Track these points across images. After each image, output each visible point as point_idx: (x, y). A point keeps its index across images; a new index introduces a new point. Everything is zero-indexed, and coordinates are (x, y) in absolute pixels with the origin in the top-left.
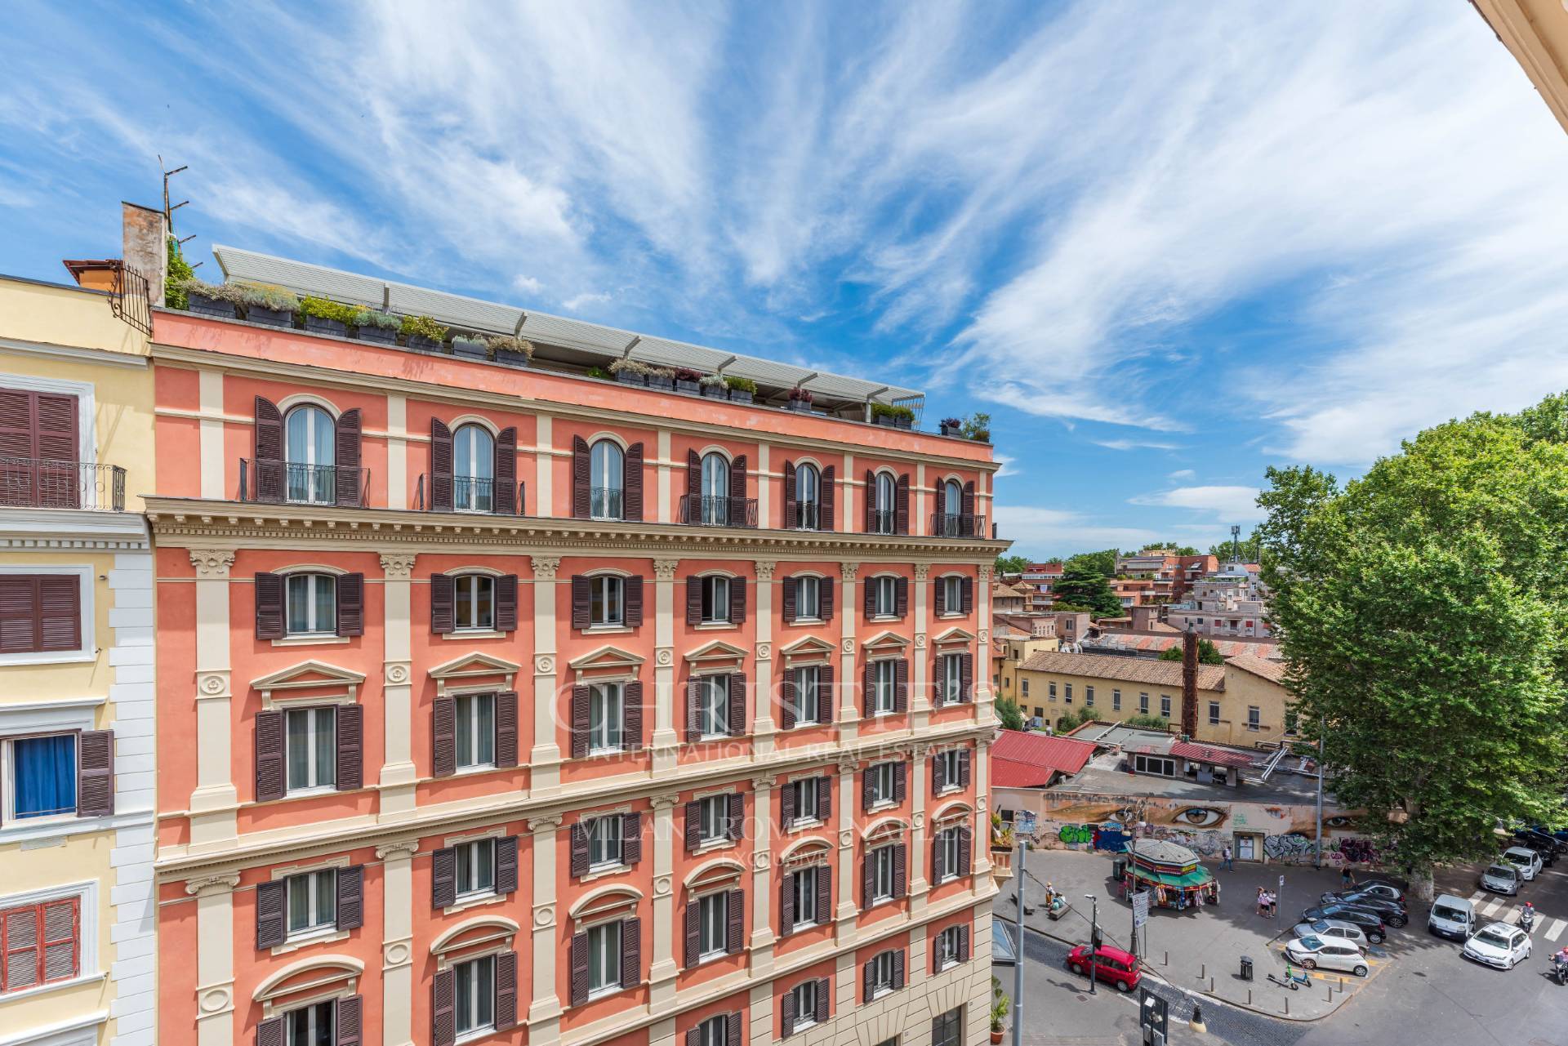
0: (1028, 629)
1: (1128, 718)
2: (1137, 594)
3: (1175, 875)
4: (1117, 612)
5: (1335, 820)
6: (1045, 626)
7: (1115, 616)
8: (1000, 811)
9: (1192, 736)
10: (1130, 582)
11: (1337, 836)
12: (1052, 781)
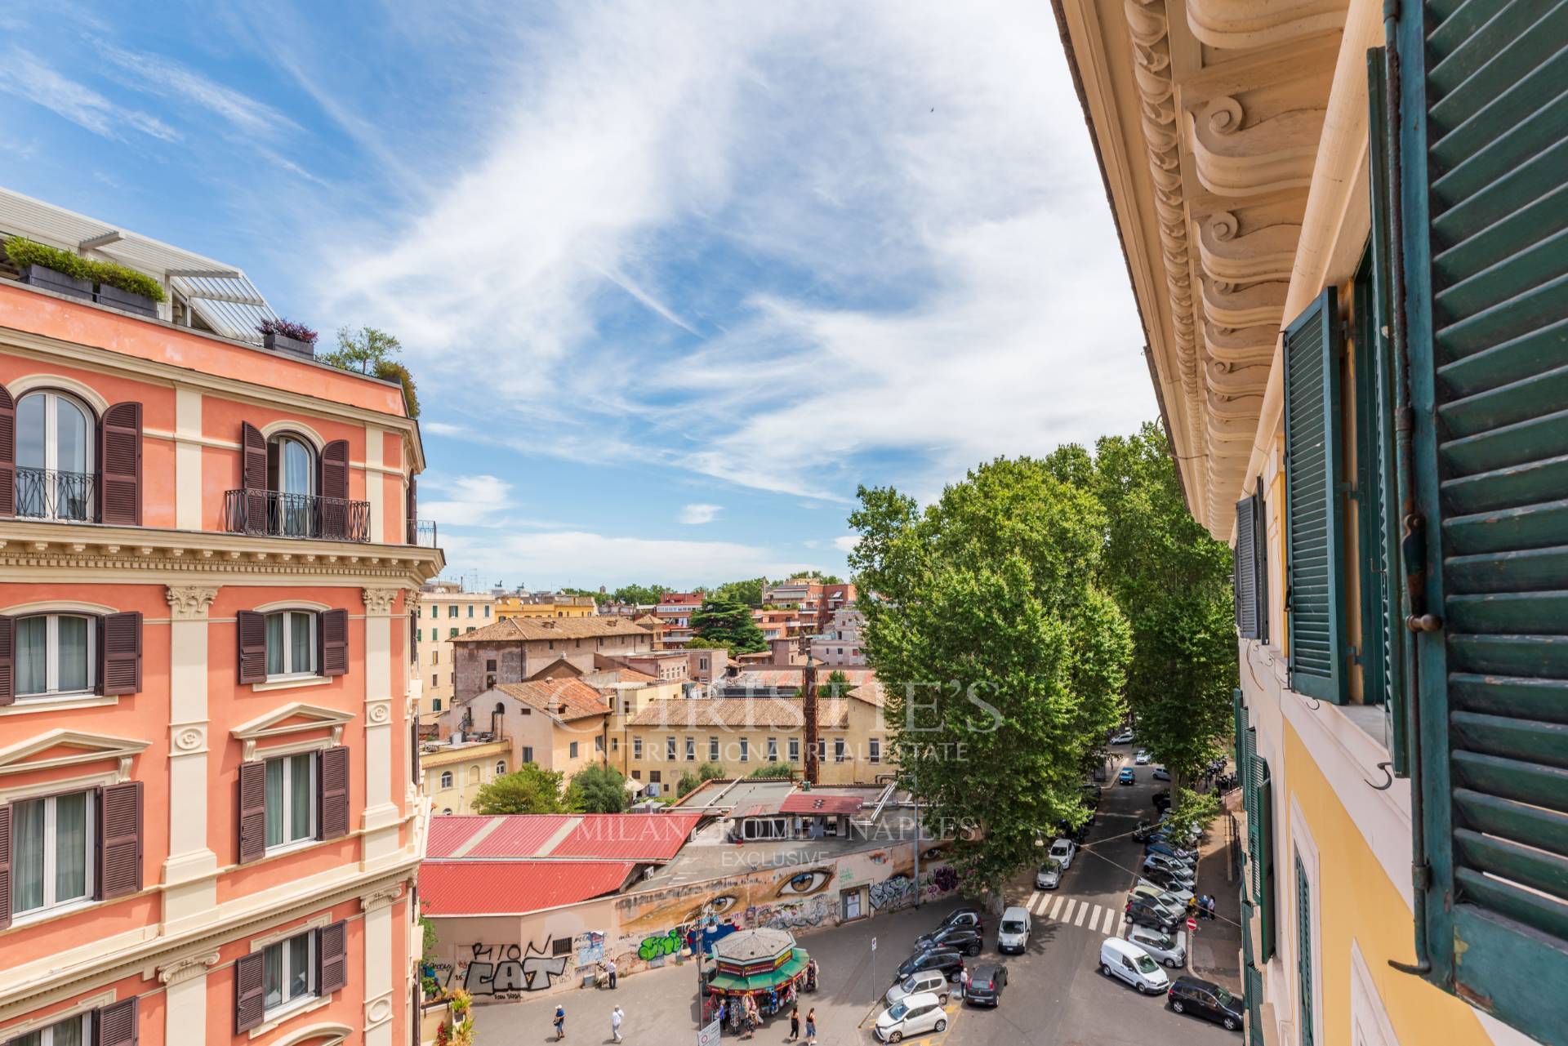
0: (653, 672)
1: (751, 773)
2: (781, 626)
3: (764, 973)
4: (760, 646)
5: (930, 852)
6: (675, 668)
7: (758, 650)
8: (551, 944)
9: (814, 782)
10: (776, 612)
11: (933, 867)
12: (635, 878)
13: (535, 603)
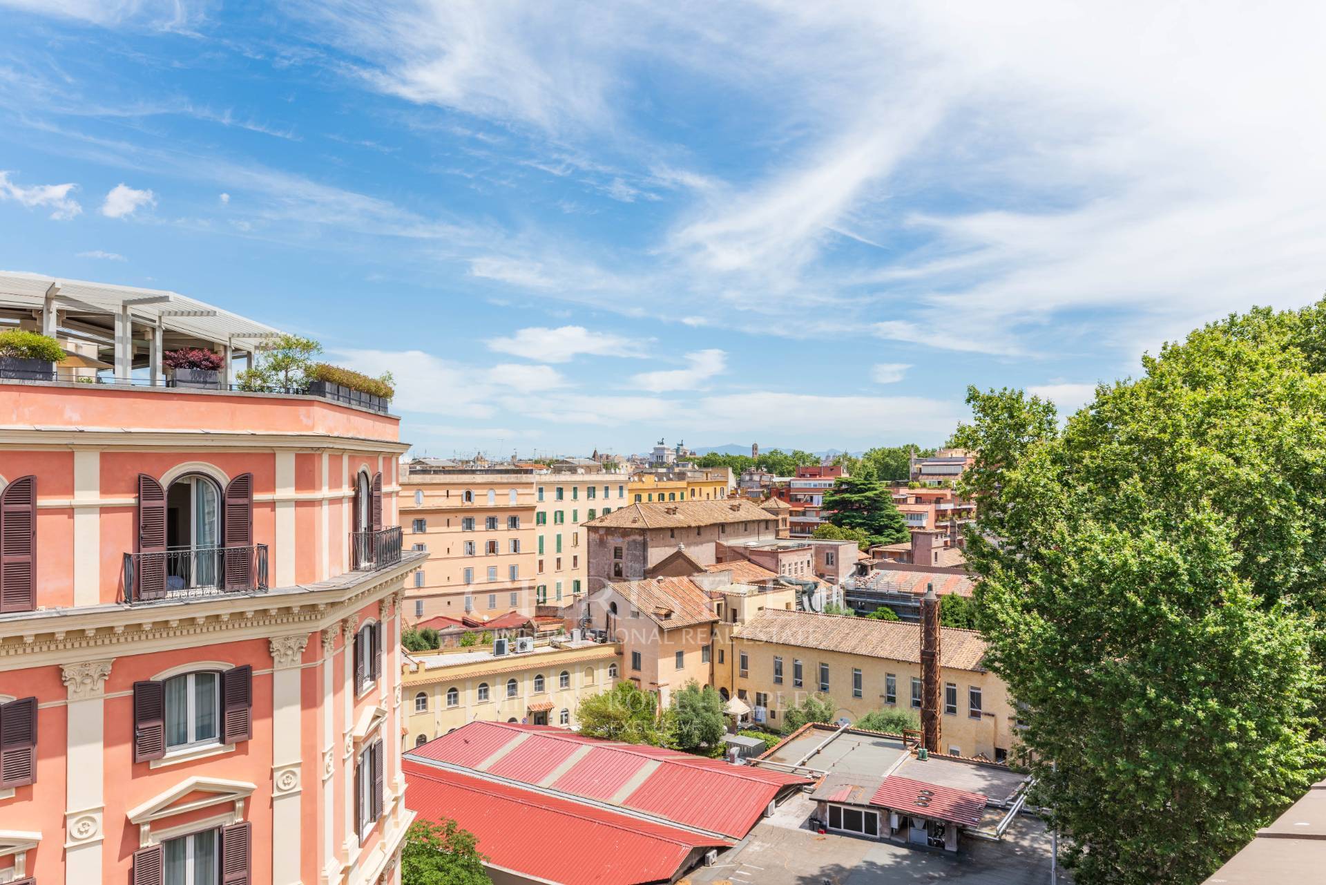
4: (898, 536)
7: (895, 542)
10: (924, 491)
12: (695, 861)
13: (669, 479)
